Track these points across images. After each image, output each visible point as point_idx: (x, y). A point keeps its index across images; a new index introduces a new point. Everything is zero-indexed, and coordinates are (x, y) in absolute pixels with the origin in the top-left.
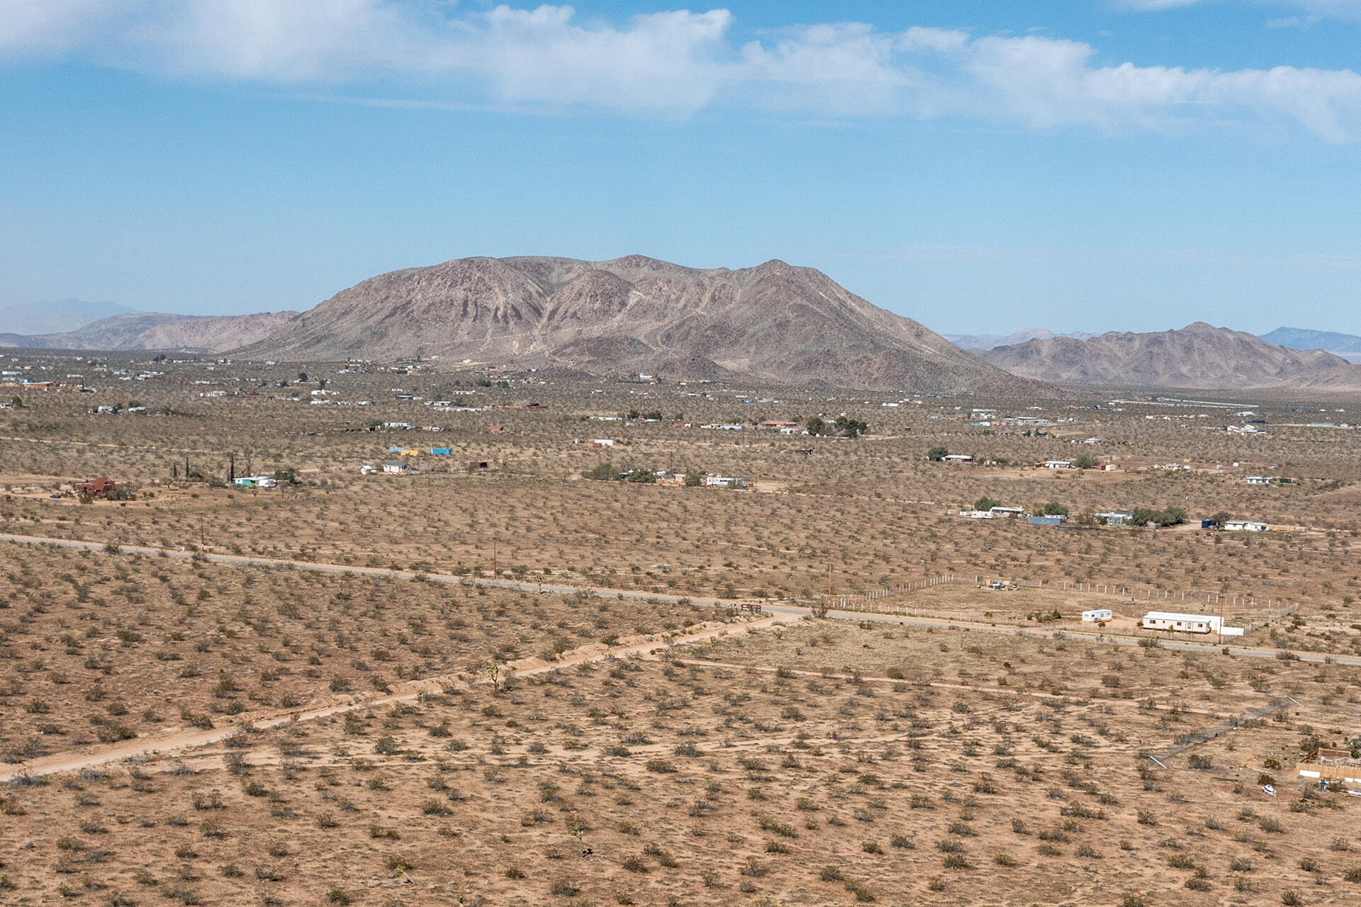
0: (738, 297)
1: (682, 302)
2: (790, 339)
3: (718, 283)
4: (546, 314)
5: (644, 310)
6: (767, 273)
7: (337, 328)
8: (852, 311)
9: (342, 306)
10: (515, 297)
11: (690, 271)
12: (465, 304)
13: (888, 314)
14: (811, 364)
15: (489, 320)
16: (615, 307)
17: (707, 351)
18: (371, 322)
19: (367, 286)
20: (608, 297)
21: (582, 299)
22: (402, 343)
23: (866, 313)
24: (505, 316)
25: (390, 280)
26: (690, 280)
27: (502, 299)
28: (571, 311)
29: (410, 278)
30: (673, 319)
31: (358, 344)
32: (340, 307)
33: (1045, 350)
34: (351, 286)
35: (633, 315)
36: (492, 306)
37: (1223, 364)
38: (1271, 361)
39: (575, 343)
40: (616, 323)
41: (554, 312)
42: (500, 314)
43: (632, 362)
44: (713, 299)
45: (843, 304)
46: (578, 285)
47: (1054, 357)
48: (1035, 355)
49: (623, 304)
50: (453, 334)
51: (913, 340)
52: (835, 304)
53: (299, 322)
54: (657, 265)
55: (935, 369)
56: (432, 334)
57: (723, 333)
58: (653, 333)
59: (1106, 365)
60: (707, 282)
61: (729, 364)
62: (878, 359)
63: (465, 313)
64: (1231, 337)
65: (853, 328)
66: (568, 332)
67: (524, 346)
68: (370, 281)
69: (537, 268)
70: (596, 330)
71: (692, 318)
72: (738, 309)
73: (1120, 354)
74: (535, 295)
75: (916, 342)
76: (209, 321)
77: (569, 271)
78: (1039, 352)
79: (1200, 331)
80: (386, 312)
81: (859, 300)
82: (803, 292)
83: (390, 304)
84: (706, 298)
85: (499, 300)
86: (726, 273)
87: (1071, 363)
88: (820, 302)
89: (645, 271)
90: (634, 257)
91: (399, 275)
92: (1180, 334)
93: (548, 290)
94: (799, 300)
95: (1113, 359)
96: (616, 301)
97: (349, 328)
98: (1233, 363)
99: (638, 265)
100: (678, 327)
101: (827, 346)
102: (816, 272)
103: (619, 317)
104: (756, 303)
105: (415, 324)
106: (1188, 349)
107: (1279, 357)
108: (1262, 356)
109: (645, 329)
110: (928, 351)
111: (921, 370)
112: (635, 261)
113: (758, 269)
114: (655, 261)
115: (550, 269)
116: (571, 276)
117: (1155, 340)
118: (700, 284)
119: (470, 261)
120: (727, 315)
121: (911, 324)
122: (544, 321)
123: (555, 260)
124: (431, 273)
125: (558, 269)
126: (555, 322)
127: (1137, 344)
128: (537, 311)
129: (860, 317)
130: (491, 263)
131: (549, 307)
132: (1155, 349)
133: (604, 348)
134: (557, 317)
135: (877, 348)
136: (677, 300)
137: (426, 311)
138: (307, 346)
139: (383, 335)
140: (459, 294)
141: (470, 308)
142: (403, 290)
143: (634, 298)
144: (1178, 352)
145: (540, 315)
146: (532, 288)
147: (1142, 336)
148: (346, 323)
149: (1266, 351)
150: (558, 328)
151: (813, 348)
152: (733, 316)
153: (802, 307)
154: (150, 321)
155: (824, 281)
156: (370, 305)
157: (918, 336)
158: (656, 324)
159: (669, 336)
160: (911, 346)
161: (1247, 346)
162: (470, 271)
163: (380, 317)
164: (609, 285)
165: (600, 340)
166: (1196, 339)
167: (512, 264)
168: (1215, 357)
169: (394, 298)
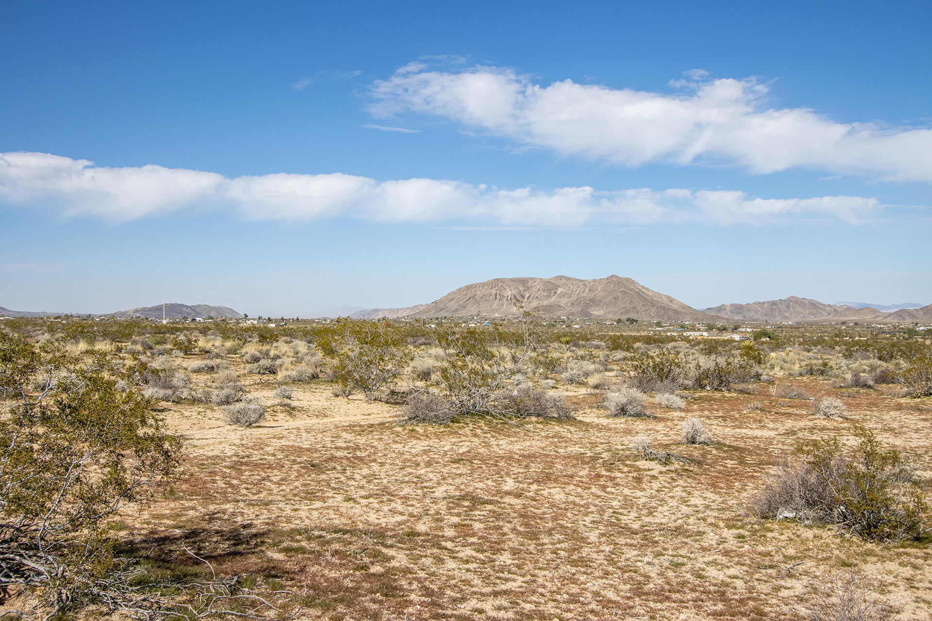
0: (599, 289)
1: (578, 292)
2: (619, 303)
3: (592, 284)
4: (526, 298)
5: (563, 295)
6: (610, 280)
7: (449, 305)
8: (644, 293)
9: (450, 297)
10: (514, 292)
11: (581, 281)
12: (496, 295)
13: (659, 294)
14: (627, 312)
15: (505, 300)
17: (587, 308)
18: (461, 302)
19: (460, 290)
20: (550, 291)
21: (540, 292)
22: (473, 310)
23: (650, 293)
24: (511, 299)
25: (468, 288)
26: (581, 283)
27: (510, 293)
28: (536, 296)
29: (476, 287)
30: (575, 297)
31: (457, 310)
33: (728, 309)
34: (454, 290)
35: (559, 297)
36: (506, 295)
37: (804, 312)
38: (824, 310)
39: (537, 307)
41: (529, 297)
42: (509, 298)
43: (559, 313)
44: (590, 290)
45: (640, 290)
46: (538, 287)
47: (732, 311)
48: (724, 311)
49: (555, 293)
50: (491, 306)
51: (669, 303)
52: (638, 290)
53: (434, 304)
54: (568, 279)
55: (676, 312)
56: (483, 306)
57: (594, 302)
58: (567, 303)
59: (754, 314)
60: (587, 284)
61: (596, 313)
62: (654, 309)
63: (496, 298)
64: (806, 301)
65: (644, 299)
66: (535, 304)
68: (461, 288)
69: (523, 282)
70: (545, 303)
71: (582, 297)
72: (599, 293)
73: (759, 309)
74: (522, 291)
75: (670, 304)
76: (398, 310)
77: (535, 282)
78: (725, 309)
79: (793, 299)
80: (466, 299)
81: (647, 289)
82: (625, 287)
83: (468, 296)
84: (587, 290)
85: (509, 293)
86: (595, 281)
87: (739, 313)
88: (631, 290)
89: (564, 281)
90: (560, 276)
91: (472, 286)
92: (784, 301)
93: (527, 289)
94: (623, 289)
95: (756, 312)
96: (553, 292)
97: (453, 305)
98: (808, 312)
99: (561, 279)
100: (576, 300)
101: (633, 305)
102: (630, 279)
103: (554, 298)
104: (606, 290)
105: (478, 303)
106: (788, 307)
107: (828, 309)
108: (820, 308)
109: (563, 302)
110: (675, 307)
111: (671, 313)
112: (560, 278)
113: (607, 279)
114: (567, 278)
115: (528, 282)
116: (536, 284)
117: (774, 303)
118: (585, 285)
119: (498, 280)
120: (595, 296)
121: (668, 297)
122: (526, 300)
123: (530, 278)
124: (483, 285)
125: (531, 282)
126: (529, 300)
127: (766, 305)
128: (523, 297)
129: (647, 295)
130: (506, 280)
131: (528, 295)
132: (774, 307)
133: (548, 309)
134: (531, 299)
135: (653, 305)
136: (576, 290)
137: (482, 298)
138: (438, 312)
139: (465, 307)
140: (494, 291)
141: (498, 296)
142: (473, 291)
143: (559, 290)
144: (784, 308)
145: (524, 298)
146: (521, 288)
147: (768, 302)
148: (452, 303)
149: (822, 307)
150: (531, 302)
151: (628, 306)
152: (597, 296)
153: (624, 291)
154: (376, 311)
155: (632, 282)
156: (460, 297)
157: (671, 301)
158: (568, 300)
159: (573, 304)
160: (668, 305)
161: (813, 304)
162: (498, 283)
163: (464, 301)
164: (550, 287)
165: (546, 306)
166: (791, 303)
167: (513, 280)
168: (799, 309)
169: (470, 294)
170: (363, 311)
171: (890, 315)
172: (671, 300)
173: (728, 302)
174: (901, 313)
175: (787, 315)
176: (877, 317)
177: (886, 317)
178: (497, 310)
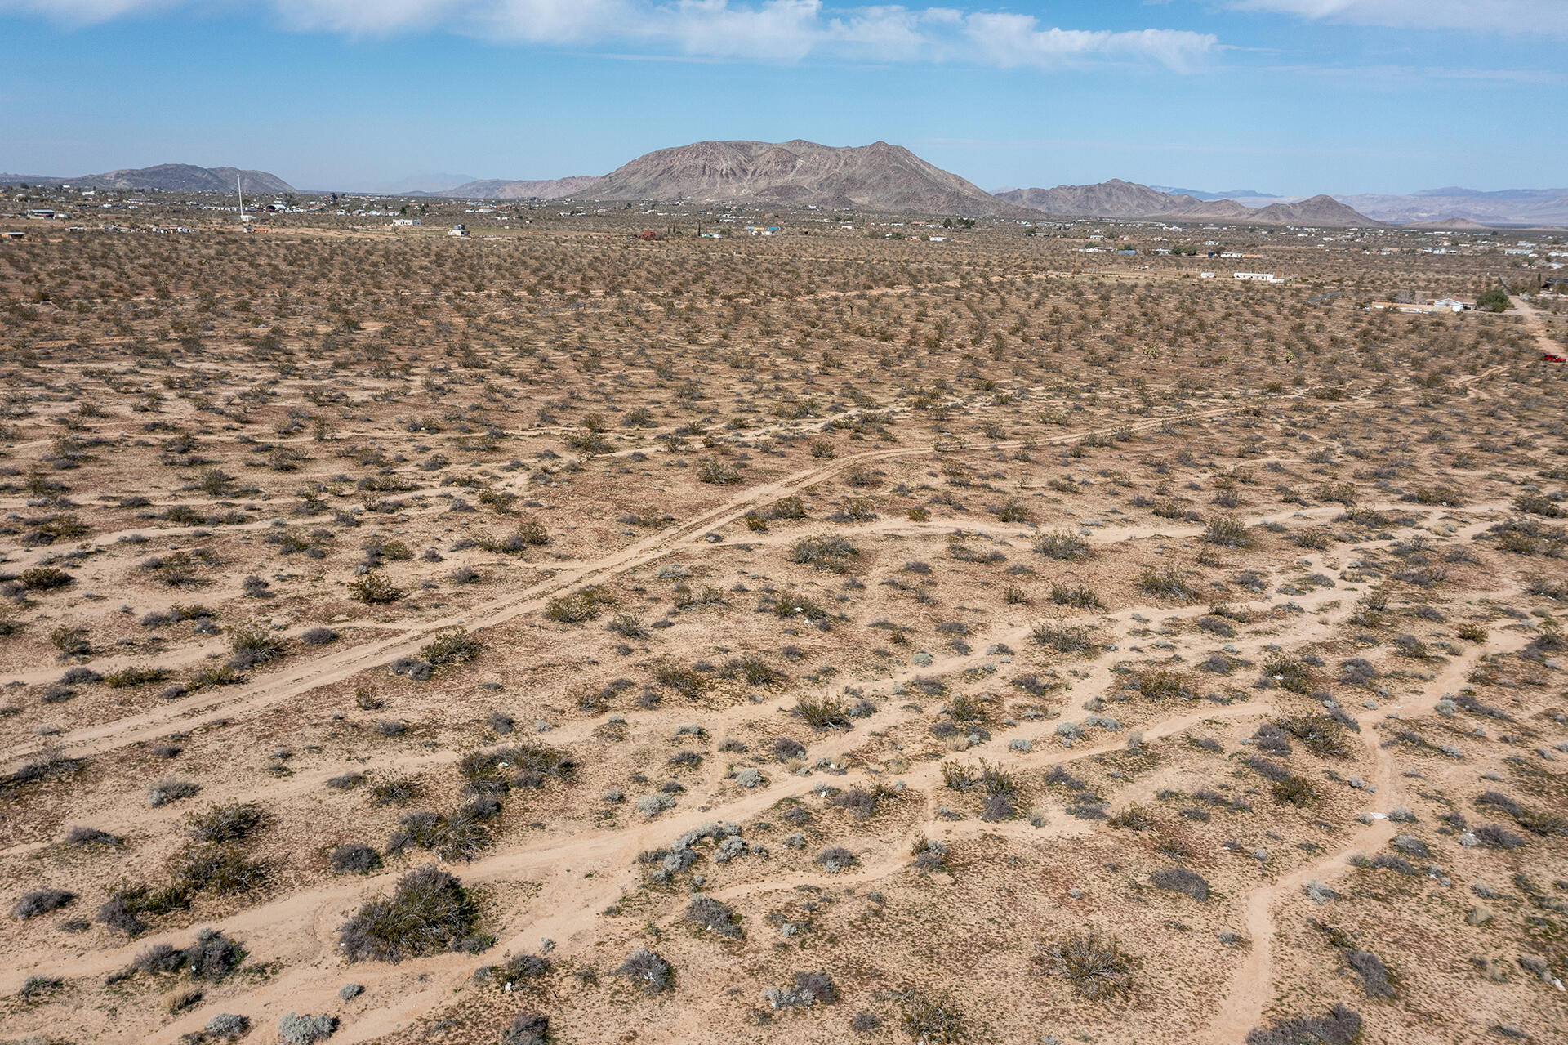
0: (859, 162)
1: (828, 166)
2: (892, 186)
3: (848, 154)
4: (750, 173)
5: (806, 170)
6: (875, 148)
7: (630, 181)
8: (925, 170)
9: (632, 168)
10: (732, 164)
11: (831, 148)
12: (704, 168)
13: (944, 172)
14: (905, 200)
15: (718, 176)
16: (789, 169)
17: (844, 193)
18: (650, 178)
19: (645, 157)
20: (785, 163)
21: (770, 164)
22: (667, 192)
23: (931, 171)
24: (727, 174)
25: (660, 155)
26: (832, 153)
27: (725, 165)
28: (764, 171)
29: (671, 153)
30: (822, 175)
31: (644, 190)
32: (631, 170)
33: (1025, 196)
34: (636, 157)
35: (799, 173)
36: (719, 169)
37: (1130, 203)
38: (1157, 201)
39: (768, 189)
40: (790, 178)
41: (754, 172)
42: (724, 173)
43: (802, 199)
44: (845, 164)
45: (918, 166)
46: (767, 156)
47: (1031, 200)
48: (1021, 198)
49: (794, 167)
50: (698, 185)
51: (959, 187)
52: (915, 166)
53: (607, 179)
54: (811, 145)
56: (686, 184)
57: (852, 183)
58: (812, 183)
60: (841, 154)
61: (857, 200)
62: (943, 197)
63: (704, 173)
64: (1133, 187)
65: (926, 179)
66: (763, 183)
67: (738, 192)
68: (648, 155)
69: (743, 147)
70: (779, 182)
71: (834, 175)
72: (860, 170)
73: (1069, 198)
74: (743, 162)
75: (960, 188)
76: (535, 183)
77: (761, 148)
78: (1022, 196)
79: (1116, 183)
80: (659, 173)
81: (928, 164)
82: (897, 161)
83: (660, 169)
84: (841, 164)
85: (723, 165)
86: (850, 149)
87: (1041, 203)
88: (906, 165)
89: (804, 149)
90: (797, 140)
91: (664, 151)
92: (1104, 186)
93: (750, 160)
94: (895, 164)
95: (1065, 201)
96: (789, 165)
97: (638, 182)
98: (1136, 203)
99: (800, 145)
100: (826, 179)
101: (913, 190)
102: (903, 148)
103: (792, 174)
104: (871, 166)
105: (675, 179)
106: (1109, 195)
107: (1162, 199)
108: (1152, 198)
109: (807, 181)
110: (968, 193)
111: (968, 203)
112: (799, 143)
113: (871, 147)
114: (809, 143)
115: (750, 148)
116: (762, 151)
117: (1090, 189)
118: (837, 155)
119: (706, 143)
120: (854, 173)
121: (957, 178)
122: (749, 176)
123: (753, 143)
124: (684, 151)
125: (754, 148)
126: (755, 177)
127: (1079, 192)
128: (745, 172)
129: (928, 174)
130: (718, 144)
131: (751, 169)
132: (1090, 195)
133: (785, 191)
134: (756, 174)
135: (941, 191)
136: (825, 164)
137: (682, 172)
138: (615, 192)
139: (658, 185)
140: (700, 162)
141: (707, 170)
142: (668, 160)
143: (799, 163)
144: (1103, 196)
146: (742, 158)
147: (1082, 187)
148: (635, 179)
149: (1154, 195)
150: (757, 181)
151: (906, 190)
152: (858, 172)
153: (897, 167)
154: (497, 184)
155: (907, 154)
156: (648, 168)
157: (961, 185)
158: (813, 178)
159: (821, 185)
161: (1144, 193)
162: (706, 148)
163: (655, 175)
164: (786, 157)
165: (782, 187)
166: (1115, 189)
167: (728, 144)
168: (1125, 199)
169: (663, 163)
170: (475, 183)
171: (1257, 212)
172: (962, 183)
173: (1026, 186)
174: (1273, 210)
175: (1108, 206)
176: (1240, 214)
177: (1252, 215)
178: (707, 192)
